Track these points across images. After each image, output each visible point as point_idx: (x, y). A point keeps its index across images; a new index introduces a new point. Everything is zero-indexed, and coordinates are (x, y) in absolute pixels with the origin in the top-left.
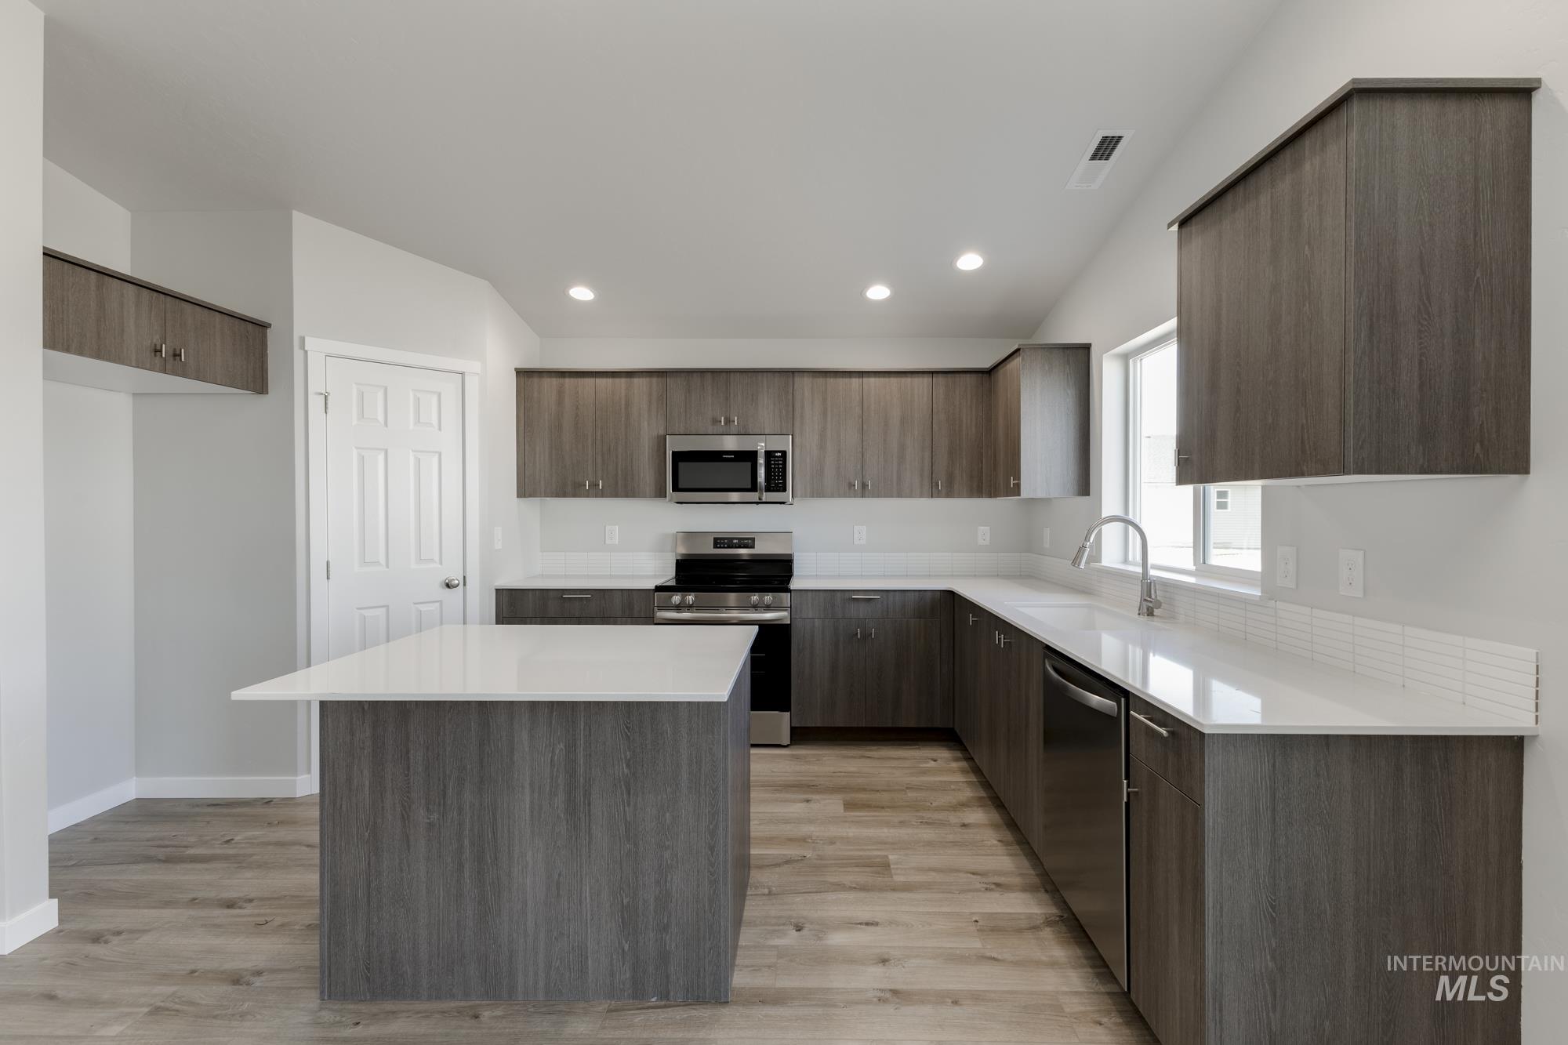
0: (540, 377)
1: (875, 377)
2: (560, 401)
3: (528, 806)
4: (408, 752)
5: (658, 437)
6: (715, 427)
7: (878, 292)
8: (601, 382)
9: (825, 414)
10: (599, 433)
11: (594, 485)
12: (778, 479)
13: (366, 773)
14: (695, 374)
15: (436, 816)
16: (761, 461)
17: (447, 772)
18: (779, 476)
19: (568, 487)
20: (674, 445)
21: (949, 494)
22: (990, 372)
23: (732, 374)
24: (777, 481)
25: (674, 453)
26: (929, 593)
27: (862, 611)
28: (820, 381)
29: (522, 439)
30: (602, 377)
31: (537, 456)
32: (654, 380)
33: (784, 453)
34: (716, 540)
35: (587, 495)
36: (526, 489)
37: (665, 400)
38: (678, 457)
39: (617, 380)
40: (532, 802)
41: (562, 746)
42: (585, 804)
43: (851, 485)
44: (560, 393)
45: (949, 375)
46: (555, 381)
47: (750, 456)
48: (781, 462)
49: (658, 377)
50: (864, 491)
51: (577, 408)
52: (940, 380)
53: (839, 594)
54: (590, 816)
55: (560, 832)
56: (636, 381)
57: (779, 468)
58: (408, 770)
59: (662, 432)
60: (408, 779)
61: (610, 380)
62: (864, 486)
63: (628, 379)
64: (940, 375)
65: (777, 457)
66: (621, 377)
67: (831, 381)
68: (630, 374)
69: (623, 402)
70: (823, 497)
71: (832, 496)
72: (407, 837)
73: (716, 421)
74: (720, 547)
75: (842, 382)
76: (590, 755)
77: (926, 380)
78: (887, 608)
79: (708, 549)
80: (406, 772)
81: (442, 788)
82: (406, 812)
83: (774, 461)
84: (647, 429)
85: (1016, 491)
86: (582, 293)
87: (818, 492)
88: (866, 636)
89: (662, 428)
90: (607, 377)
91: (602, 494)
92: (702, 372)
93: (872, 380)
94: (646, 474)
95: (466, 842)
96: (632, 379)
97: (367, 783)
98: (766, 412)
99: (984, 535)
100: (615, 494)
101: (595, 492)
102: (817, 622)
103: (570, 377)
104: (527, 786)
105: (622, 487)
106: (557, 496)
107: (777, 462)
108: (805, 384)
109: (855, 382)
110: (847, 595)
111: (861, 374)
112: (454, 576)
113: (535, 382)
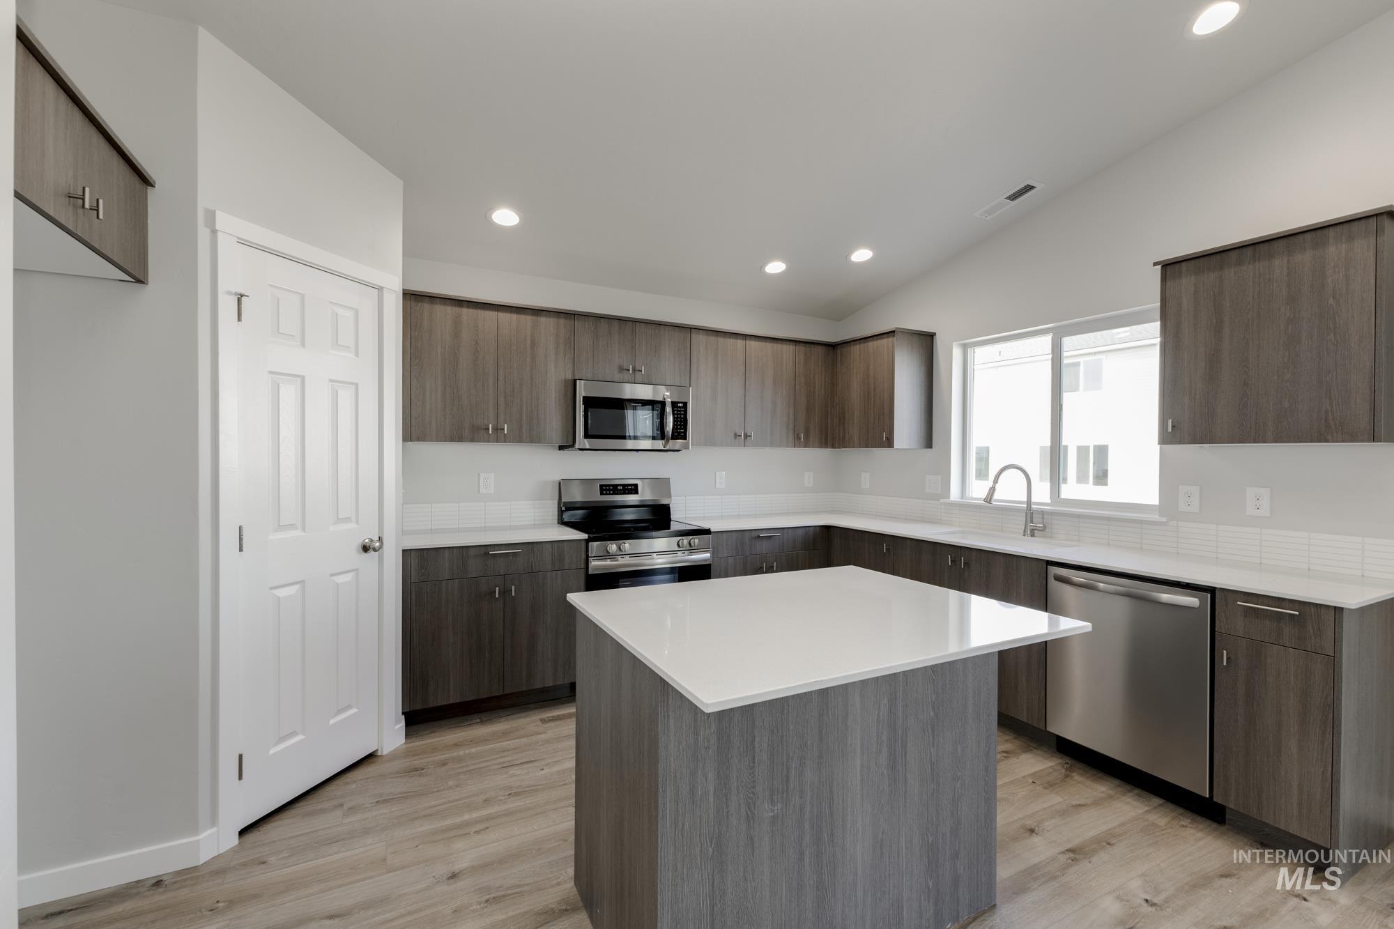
0: (432, 303)
1: (755, 340)
2: (456, 335)
3: (858, 771)
4: (753, 741)
5: (567, 382)
6: (621, 375)
7: (776, 267)
8: (504, 317)
9: (716, 370)
10: (501, 372)
11: (497, 429)
12: (680, 429)
13: (711, 776)
14: (602, 320)
15: (779, 805)
16: (669, 409)
17: (791, 753)
18: (680, 425)
20: (584, 390)
22: (839, 347)
23: (637, 324)
25: (585, 399)
26: (812, 529)
27: (765, 548)
28: (712, 339)
29: (408, 373)
30: (506, 311)
31: (428, 393)
32: (562, 321)
33: (685, 404)
34: (601, 486)
35: (487, 440)
36: (413, 431)
37: (573, 343)
38: (590, 402)
39: (523, 317)
40: (862, 766)
41: (886, 701)
42: (902, 755)
43: (736, 436)
44: (457, 322)
45: (807, 345)
46: (450, 310)
47: (662, 406)
48: (682, 413)
49: (566, 318)
50: (747, 441)
51: (477, 343)
52: (802, 348)
53: (747, 534)
54: (905, 765)
55: (884, 789)
56: (543, 320)
57: (681, 418)
58: (754, 762)
59: (569, 376)
60: (753, 773)
61: (514, 316)
62: (746, 436)
63: (534, 318)
64: (801, 344)
65: (680, 407)
66: (525, 314)
67: (721, 340)
68: (534, 312)
69: (529, 342)
70: (714, 446)
71: (721, 445)
72: (752, 839)
73: (624, 369)
74: (606, 494)
75: (730, 341)
76: (907, 705)
77: (791, 348)
78: (783, 543)
79: (594, 495)
80: (752, 765)
81: (785, 773)
82: (751, 811)
83: (678, 411)
84: (555, 373)
85: (891, 444)
86: (506, 217)
87: (710, 442)
89: (570, 372)
90: (511, 312)
91: (504, 441)
92: (606, 317)
93: (751, 343)
94: (553, 421)
95: (807, 826)
96: (539, 318)
97: (711, 789)
98: (669, 366)
99: (809, 479)
100: (520, 441)
101: (498, 437)
102: (731, 560)
103: (468, 307)
104: (859, 751)
105: (526, 432)
106: (452, 440)
108: (700, 340)
109: (739, 343)
110: (755, 534)
111: (745, 336)
112: (370, 535)
113: (426, 306)
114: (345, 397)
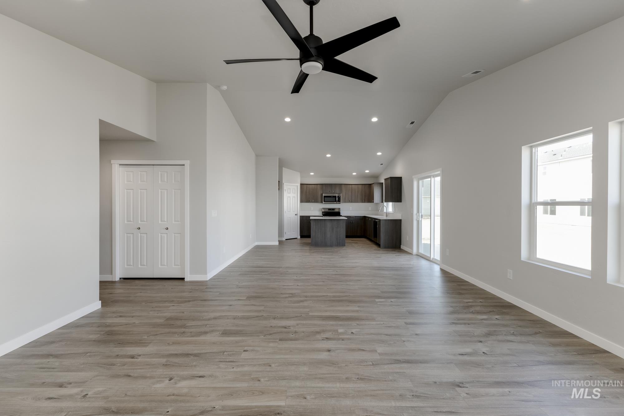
2: (307, 189)
5: (321, 194)
7: (354, 174)
9: (346, 190)
10: (312, 193)
11: (312, 201)
16: (337, 197)
19: (308, 201)
20: (324, 195)
21: (365, 202)
22: (370, 185)
23: (332, 185)
24: (339, 201)
25: (324, 196)
26: (362, 216)
27: (352, 219)
28: (345, 185)
31: (303, 196)
32: (321, 185)
33: (340, 196)
34: (328, 209)
35: (311, 202)
36: (302, 201)
37: (322, 188)
38: (325, 197)
43: (350, 201)
44: (307, 187)
45: (365, 185)
46: (306, 185)
47: (335, 197)
50: (352, 202)
51: (309, 190)
52: (363, 185)
56: (318, 185)
61: (314, 185)
62: (352, 201)
67: (347, 185)
68: (317, 184)
69: (316, 189)
71: (347, 202)
73: (330, 191)
77: (361, 185)
78: (356, 219)
79: (327, 211)
84: (320, 193)
85: (373, 202)
86: (312, 174)
87: (345, 202)
88: (353, 222)
89: (322, 192)
91: (313, 202)
92: (328, 184)
93: (353, 185)
94: (320, 200)
98: (337, 190)
99: (370, 209)
100: (315, 202)
101: (312, 202)
102: (345, 220)
103: (308, 185)
105: (316, 201)
106: (306, 202)
107: (339, 198)
108: (343, 186)
109: (351, 186)
110: (350, 217)
111: (352, 185)
112: (296, 213)
113: (303, 185)
114: (294, 198)
